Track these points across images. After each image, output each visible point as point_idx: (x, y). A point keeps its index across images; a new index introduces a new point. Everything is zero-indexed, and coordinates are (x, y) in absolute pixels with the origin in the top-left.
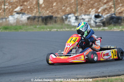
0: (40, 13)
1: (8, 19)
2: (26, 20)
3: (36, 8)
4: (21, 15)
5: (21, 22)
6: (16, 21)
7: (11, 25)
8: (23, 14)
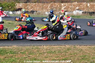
0: (88, 10)
1: (73, 12)
2: (82, 13)
3: (86, 8)
4: (79, 11)
5: (79, 14)
6: (77, 14)
7: (75, 15)
8: (80, 10)
